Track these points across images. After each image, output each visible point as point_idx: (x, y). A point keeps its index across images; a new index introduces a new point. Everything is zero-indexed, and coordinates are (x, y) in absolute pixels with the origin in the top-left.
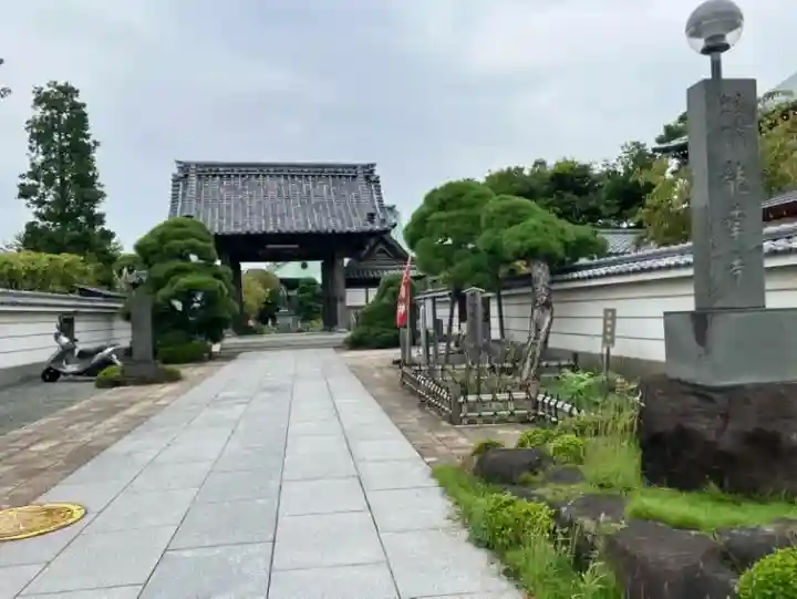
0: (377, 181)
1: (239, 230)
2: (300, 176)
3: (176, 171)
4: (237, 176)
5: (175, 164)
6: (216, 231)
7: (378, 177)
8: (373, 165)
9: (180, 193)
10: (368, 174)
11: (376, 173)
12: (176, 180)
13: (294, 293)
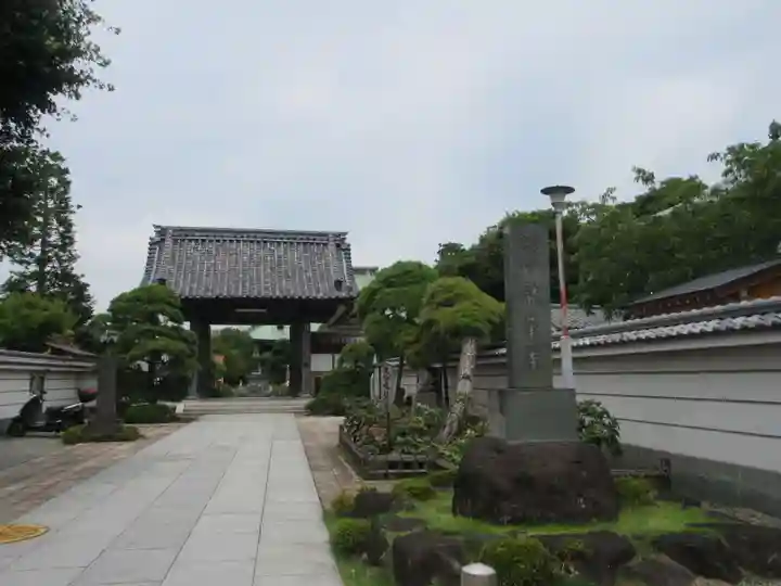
0: (348, 250)
1: (210, 294)
2: (272, 243)
3: (154, 235)
4: (211, 241)
5: (153, 229)
6: (187, 294)
7: (349, 245)
8: (345, 234)
9: (156, 255)
10: (340, 243)
11: (347, 241)
12: (153, 244)
13: (267, 355)
